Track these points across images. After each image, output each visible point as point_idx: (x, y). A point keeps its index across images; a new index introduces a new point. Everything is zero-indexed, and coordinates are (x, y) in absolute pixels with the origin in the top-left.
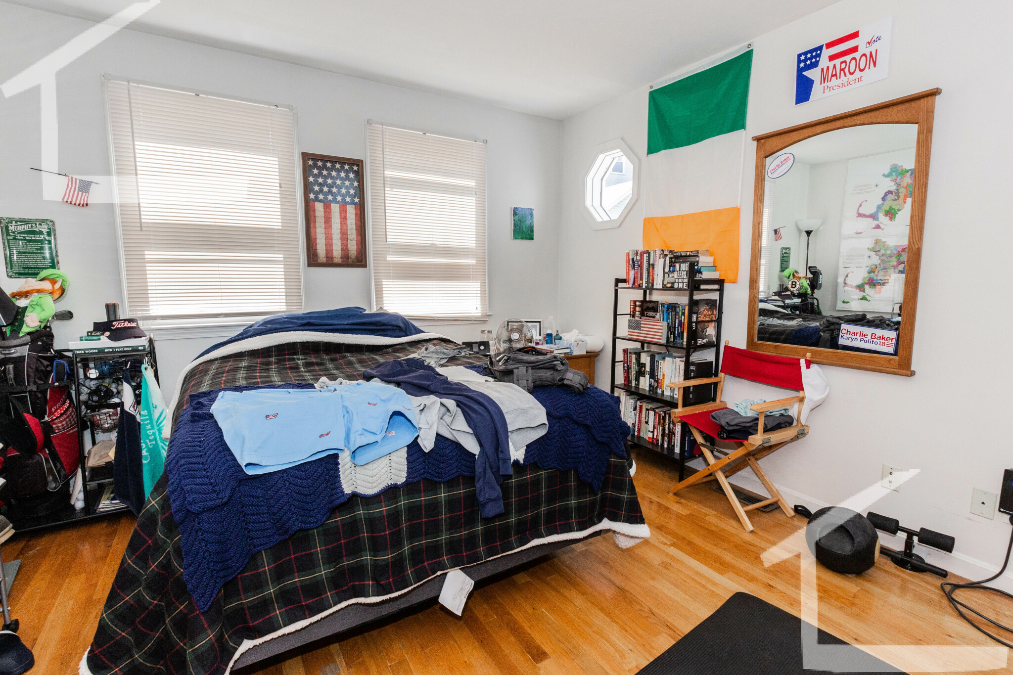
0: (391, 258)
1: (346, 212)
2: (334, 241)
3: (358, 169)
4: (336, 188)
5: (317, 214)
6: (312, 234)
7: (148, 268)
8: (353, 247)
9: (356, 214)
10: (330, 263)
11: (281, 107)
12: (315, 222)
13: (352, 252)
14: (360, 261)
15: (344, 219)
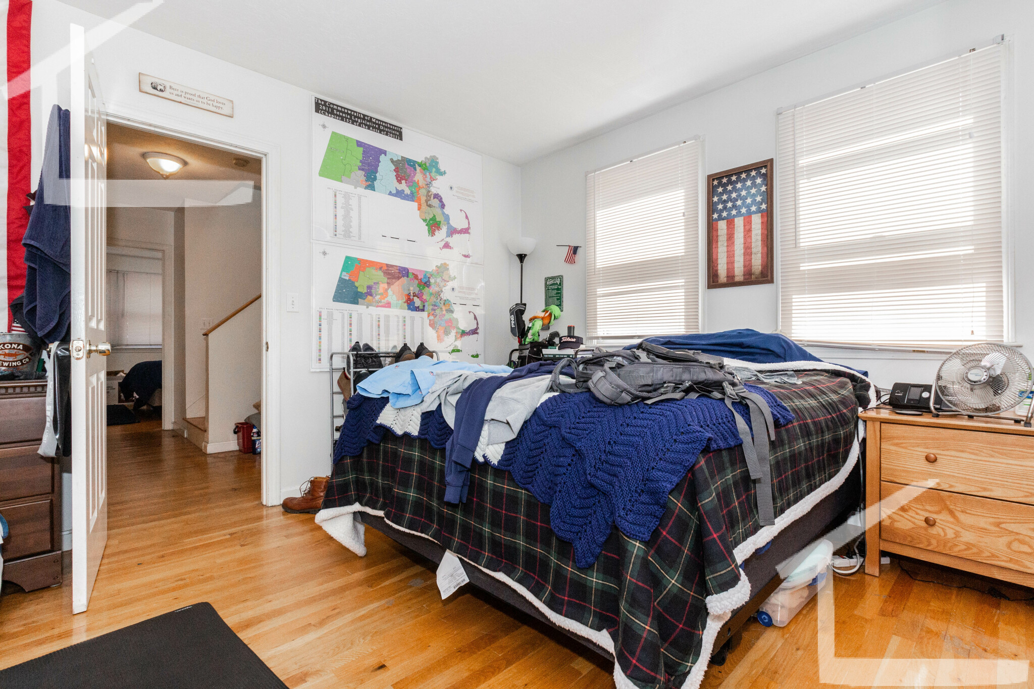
0: (805, 267)
1: (751, 224)
2: (736, 258)
3: (766, 171)
4: (741, 200)
5: (720, 233)
6: (714, 257)
7: (598, 301)
8: (757, 263)
9: (762, 223)
10: (731, 283)
11: (688, 141)
12: (717, 242)
13: (756, 267)
14: (766, 276)
15: (748, 231)
